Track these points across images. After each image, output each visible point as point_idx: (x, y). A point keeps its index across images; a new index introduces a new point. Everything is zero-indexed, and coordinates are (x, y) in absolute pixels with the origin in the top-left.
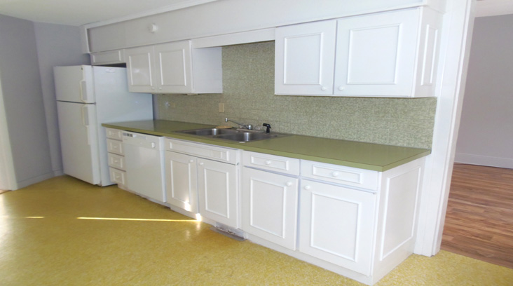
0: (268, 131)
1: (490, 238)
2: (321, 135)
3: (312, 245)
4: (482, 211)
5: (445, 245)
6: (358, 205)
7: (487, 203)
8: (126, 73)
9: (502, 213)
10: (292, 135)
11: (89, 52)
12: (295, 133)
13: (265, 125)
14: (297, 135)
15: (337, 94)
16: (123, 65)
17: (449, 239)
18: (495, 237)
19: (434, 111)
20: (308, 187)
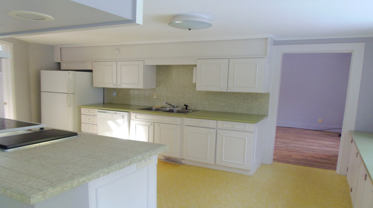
0: (186, 109)
1: (291, 156)
2: (215, 110)
3: (223, 160)
4: (285, 146)
5: (274, 160)
6: (245, 139)
7: (286, 143)
8: (92, 76)
9: (294, 147)
10: (200, 110)
11: (60, 61)
12: (200, 109)
13: (185, 105)
14: (202, 111)
15: (229, 91)
16: (91, 71)
17: (275, 157)
18: (293, 156)
19: (269, 99)
20: (221, 133)
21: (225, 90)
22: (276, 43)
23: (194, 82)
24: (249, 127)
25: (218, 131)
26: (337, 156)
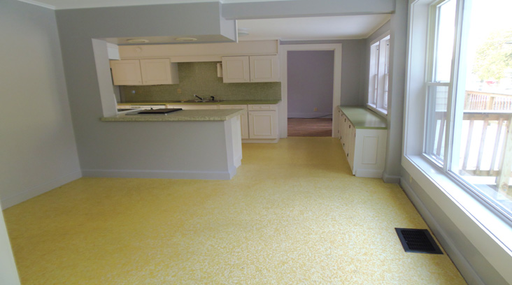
0: (213, 100)
3: (255, 134)
5: (288, 136)
6: (270, 116)
13: (211, 97)
19: (281, 86)
20: (252, 114)
21: (248, 81)
22: (282, 43)
23: (219, 75)
24: (272, 107)
25: (249, 112)
26: (331, 130)
